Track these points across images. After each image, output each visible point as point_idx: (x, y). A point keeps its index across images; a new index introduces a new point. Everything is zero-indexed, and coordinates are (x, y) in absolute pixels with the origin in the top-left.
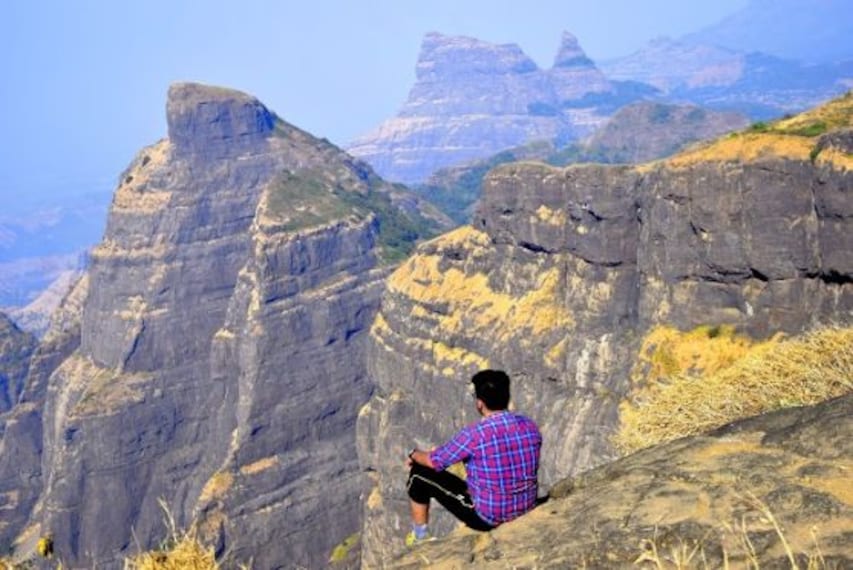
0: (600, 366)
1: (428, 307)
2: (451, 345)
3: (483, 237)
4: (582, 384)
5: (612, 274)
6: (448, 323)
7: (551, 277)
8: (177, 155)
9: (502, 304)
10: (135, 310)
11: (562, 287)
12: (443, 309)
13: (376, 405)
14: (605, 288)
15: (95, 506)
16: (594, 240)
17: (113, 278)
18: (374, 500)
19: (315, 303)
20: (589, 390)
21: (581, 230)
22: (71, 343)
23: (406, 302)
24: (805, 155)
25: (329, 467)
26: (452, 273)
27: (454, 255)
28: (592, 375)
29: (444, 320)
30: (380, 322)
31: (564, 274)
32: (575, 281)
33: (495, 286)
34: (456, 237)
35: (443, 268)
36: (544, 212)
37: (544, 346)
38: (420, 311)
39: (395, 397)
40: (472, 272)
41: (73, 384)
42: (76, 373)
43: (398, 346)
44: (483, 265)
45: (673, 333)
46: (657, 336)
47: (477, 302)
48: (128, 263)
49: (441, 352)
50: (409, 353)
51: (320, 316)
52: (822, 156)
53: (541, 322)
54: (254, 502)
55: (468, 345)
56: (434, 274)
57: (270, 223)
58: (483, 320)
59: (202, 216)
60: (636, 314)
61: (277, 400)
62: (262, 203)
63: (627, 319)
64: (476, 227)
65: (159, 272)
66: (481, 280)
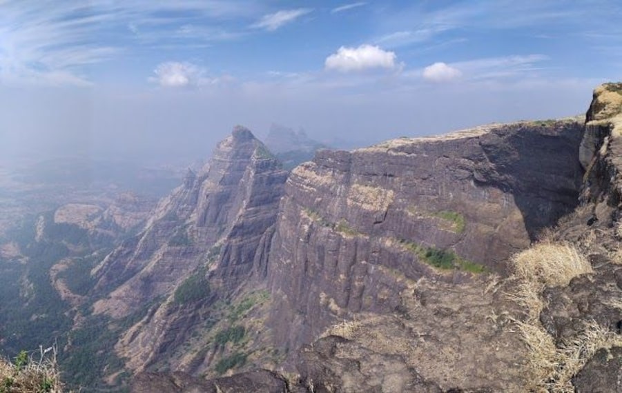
0: (342, 191)
1: (302, 177)
2: (307, 185)
3: (314, 164)
4: (338, 194)
5: (345, 173)
6: (307, 181)
7: (331, 173)
8: (234, 140)
9: (319, 178)
10: (223, 172)
11: (333, 175)
12: (306, 178)
13: (285, 198)
14: (342, 176)
15: (209, 213)
16: (341, 166)
17: (218, 164)
18: (284, 217)
19: (264, 175)
20: (339, 196)
21: (339, 163)
22: (206, 177)
23: (296, 175)
24: (385, 152)
25: (264, 212)
26: (307, 171)
27: (307, 167)
28: (340, 193)
29: (305, 180)
30: (289, 179)
31: (334, 171)
32: (336, 174)
33: (317, 174)
34: (308, 163)
35: (305, 169)
36: (330, 159)
37: (330, 187)
38: (300, 178)
39: (292, 196)
40: (311, 171)
41: (208, 185)
42: (208, 184)
43: (295, 185)
44: (314, 169)
45: (358, 185)
46: (355, 186)
47: (313, 177)
48: (222, 161)
49: (305, 186)
50: (297, 186)
51: (265, 179)
52: (389, 152)
53: (329, 182)
54: (249, 216)
55: (311, 186)
56: (303, 170)
57: (257, 157)
58: (314, 181)
59: (237, 154)
60: (349, 181)
61: (255, 195)
62: (255, 152)
63: (348, 182)
64: (313, 161)
65: (228, 165)
66: (313, 173)
